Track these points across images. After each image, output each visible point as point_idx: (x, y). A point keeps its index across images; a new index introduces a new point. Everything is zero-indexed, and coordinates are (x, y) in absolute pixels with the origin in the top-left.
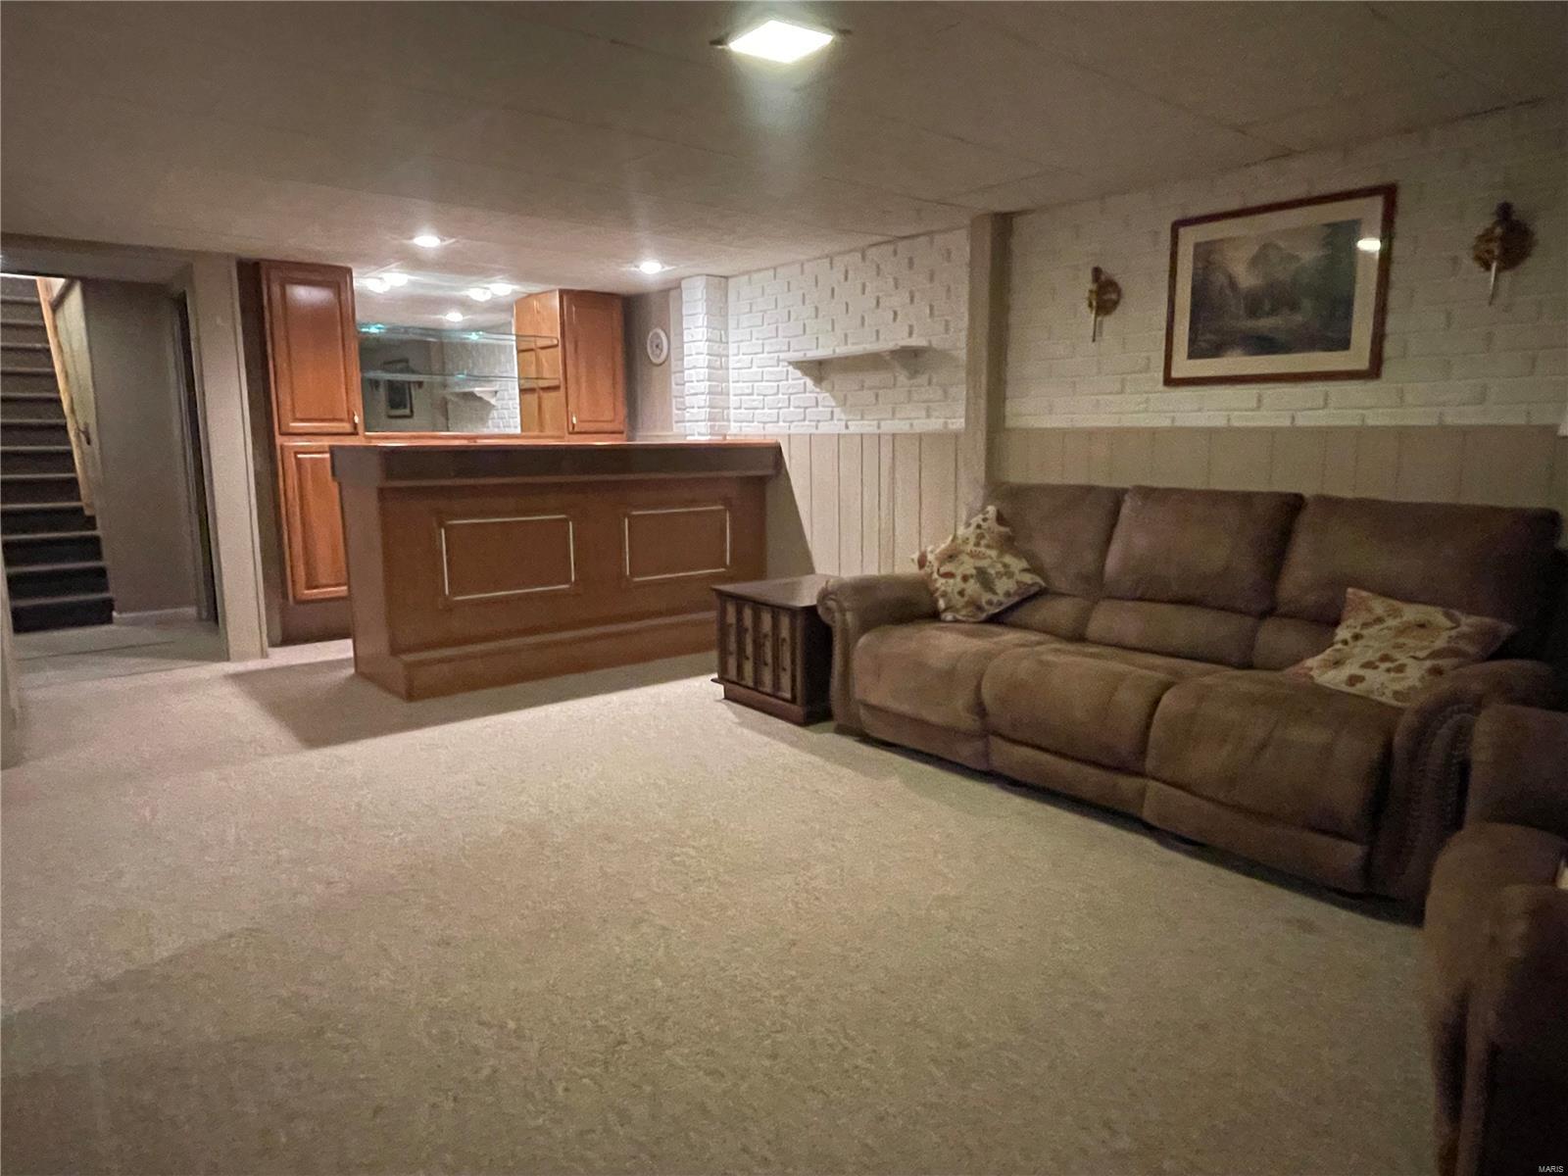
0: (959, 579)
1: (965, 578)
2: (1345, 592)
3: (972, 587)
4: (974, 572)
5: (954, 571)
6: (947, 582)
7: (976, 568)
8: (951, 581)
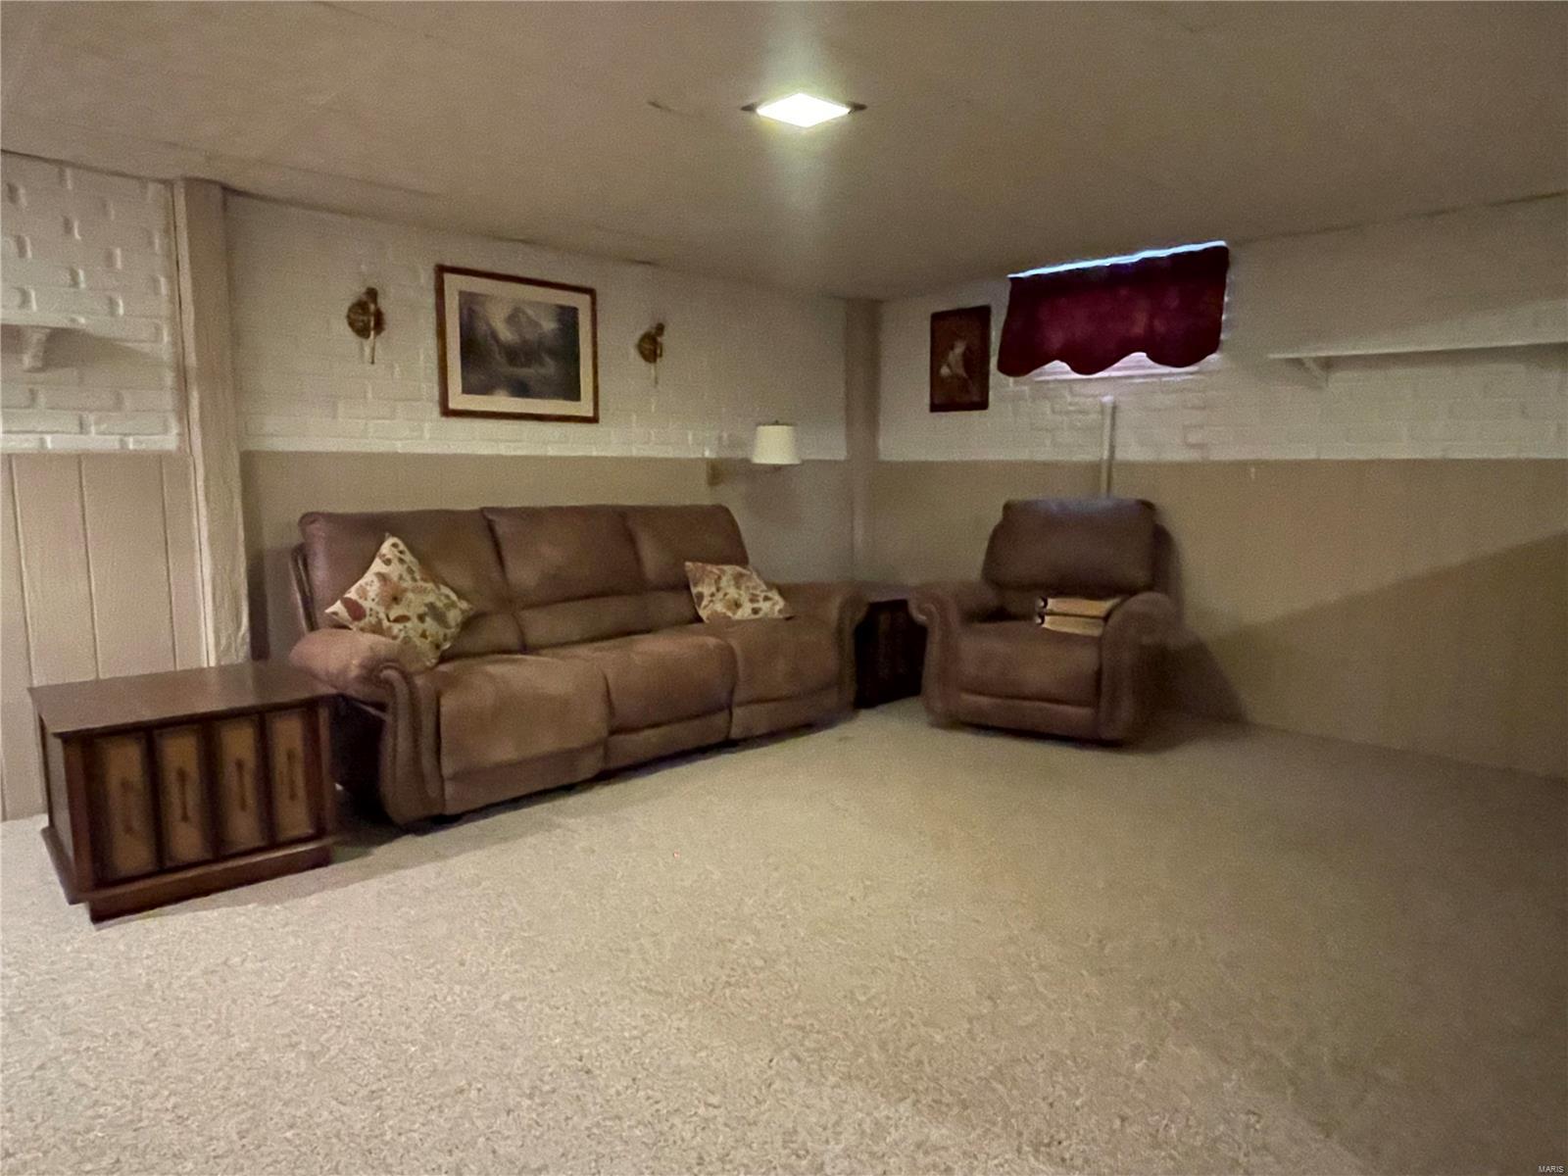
0: (415, 620)
1: (421, 618)
2: (683, 565)
3: (430, 624)
4: (426, 609)
5: (407, 613)
6: (405, 627)
7: (426, 605)
8: (409, 625)
